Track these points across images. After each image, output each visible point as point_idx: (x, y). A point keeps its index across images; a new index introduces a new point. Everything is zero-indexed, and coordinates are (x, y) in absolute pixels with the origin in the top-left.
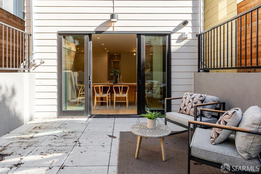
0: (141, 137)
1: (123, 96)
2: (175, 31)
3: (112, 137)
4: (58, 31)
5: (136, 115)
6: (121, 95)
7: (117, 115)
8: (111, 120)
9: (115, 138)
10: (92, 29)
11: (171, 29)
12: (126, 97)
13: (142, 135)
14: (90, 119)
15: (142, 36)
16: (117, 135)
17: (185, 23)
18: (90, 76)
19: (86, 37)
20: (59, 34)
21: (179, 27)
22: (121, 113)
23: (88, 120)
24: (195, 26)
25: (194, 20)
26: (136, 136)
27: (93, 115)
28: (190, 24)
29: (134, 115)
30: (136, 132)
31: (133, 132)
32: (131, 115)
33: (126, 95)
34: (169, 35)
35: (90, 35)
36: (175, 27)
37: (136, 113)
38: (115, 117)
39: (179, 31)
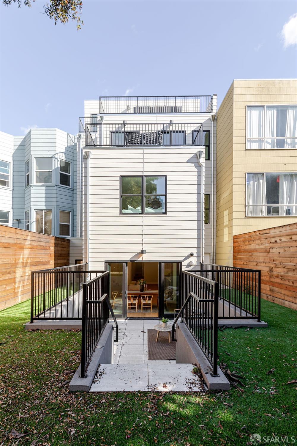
0: (159, 332)
1: (148, 303)
2: (185, 259)
3: (143, 332)
4: (105, 261)
5: (158, 318)
6: (147, 302)
7: (145, 318)
8: (141, 321)
9: (145, 332)
10: (128, 259)
11: (182, 259)
12: (150, 303)
13: (160, 330)
14: (127, 320)
15: (162, 263)
16: (146, 331)
17: (192, 255)
18: (126, 291)
19: (124, 264)
20: (106, 263)
21: (188, 257)
22: (147, 316)
23: (125, 321)
24: (199, 256)
25: (198, 252)
26: (157, 331)
27: (128, 318)
28: (195, 254)
29: (156, 318)
30: (157, 329)
31: (155, 329)
32: (154, 318)
33: (150, 302)
34: (181, 263)
35: (126, 263)
36: (185, 257)
37: (158, 316)
38: (143, 319)
39: (188, 260)
